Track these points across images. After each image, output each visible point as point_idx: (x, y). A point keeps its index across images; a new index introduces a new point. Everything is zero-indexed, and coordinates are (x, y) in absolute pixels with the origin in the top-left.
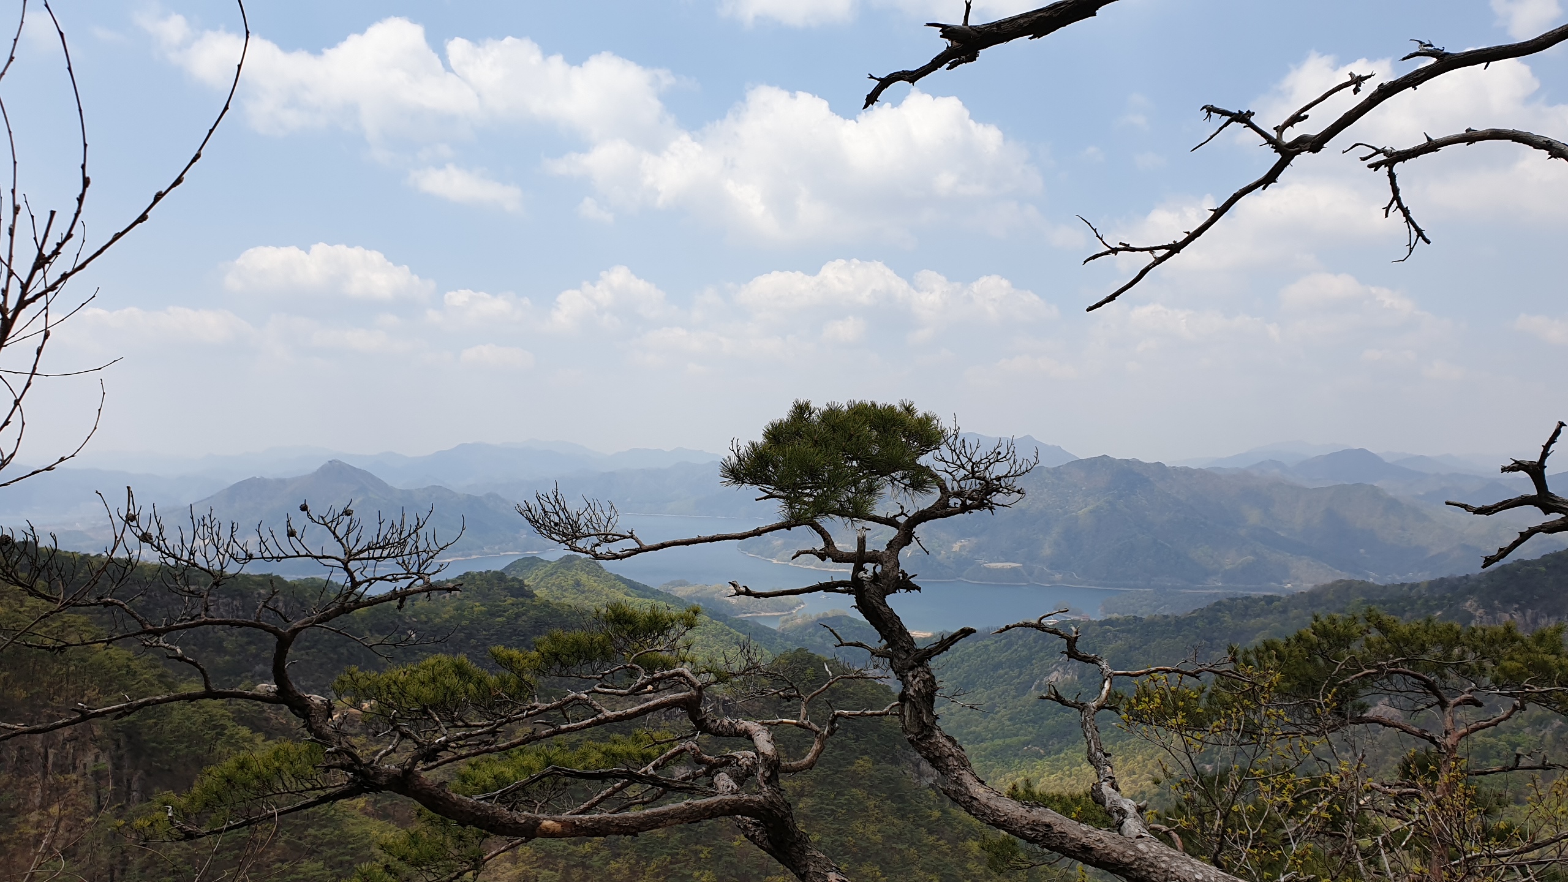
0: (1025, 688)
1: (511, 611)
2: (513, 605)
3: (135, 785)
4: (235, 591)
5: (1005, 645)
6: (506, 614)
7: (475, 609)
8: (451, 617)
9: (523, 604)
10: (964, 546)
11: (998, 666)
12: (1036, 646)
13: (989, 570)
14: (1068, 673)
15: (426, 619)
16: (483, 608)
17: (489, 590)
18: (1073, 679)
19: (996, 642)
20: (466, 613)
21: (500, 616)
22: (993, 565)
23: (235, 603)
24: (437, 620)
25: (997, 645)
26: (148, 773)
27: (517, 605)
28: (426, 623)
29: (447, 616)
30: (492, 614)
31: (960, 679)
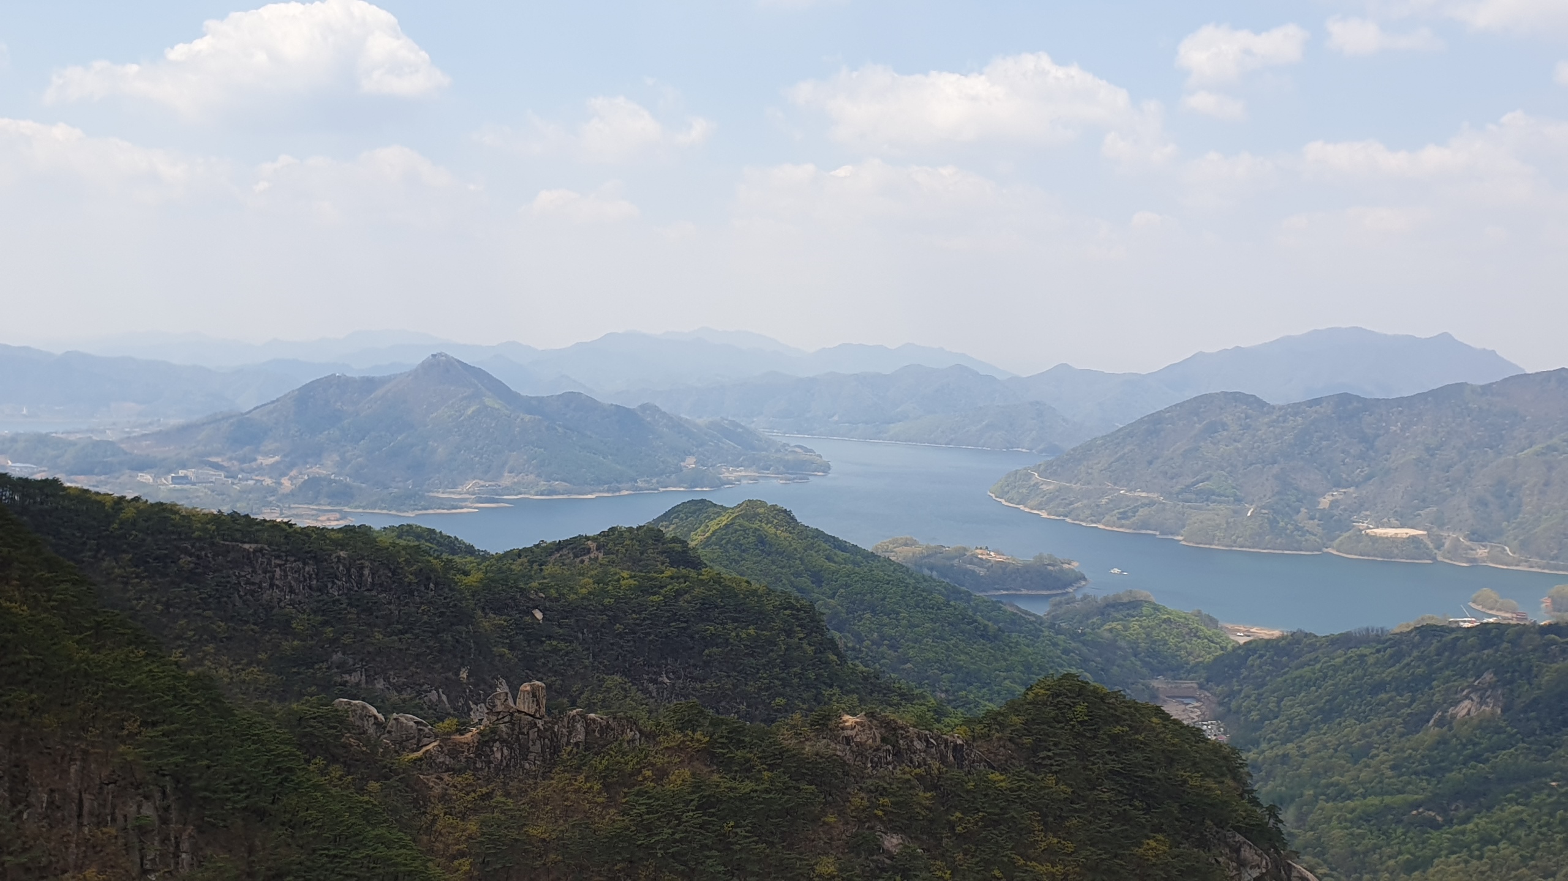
0: (1418, 722)
1: (669, 587)
2: (672, 578)
3: (185, 846)
4: (307, 552)
5: (1391, 656)
6: (663, 591)
7: (622, 582)
8: (590, 593)
9: (686, 578)
10: (1337, 501)
11: (1378, 687)
12: (1438, 661)
13: (1375, 539)
14: (1487, 705)
15: (556, 595)
16: (632, 582)
17: (642, 554)
18: (1493, 714)
19: (1378, 651)
20: (610, 588)
21: (655, 594)
22: (1380, 531)
23: (307, 569)
24: (572, 596)
25: (1379, 655)
26: (200, 830)
27: (678, 578)
28: (557, 600)
29: (584, 591)
30: (645, 591)
31: (1320, 704)
